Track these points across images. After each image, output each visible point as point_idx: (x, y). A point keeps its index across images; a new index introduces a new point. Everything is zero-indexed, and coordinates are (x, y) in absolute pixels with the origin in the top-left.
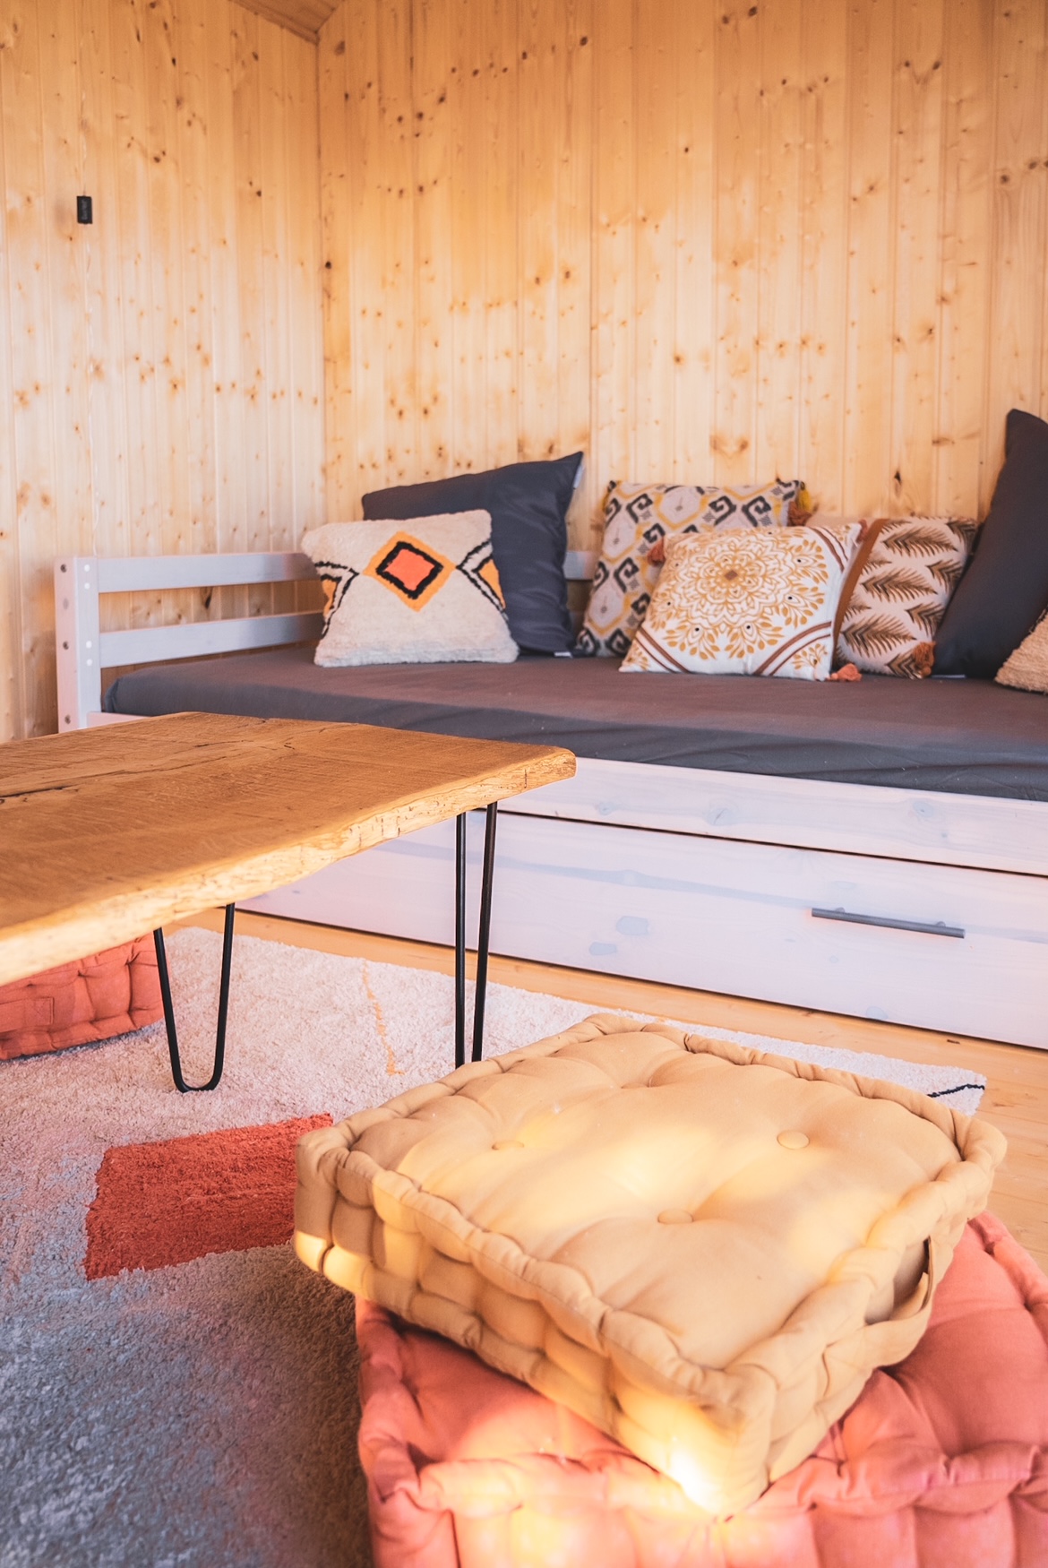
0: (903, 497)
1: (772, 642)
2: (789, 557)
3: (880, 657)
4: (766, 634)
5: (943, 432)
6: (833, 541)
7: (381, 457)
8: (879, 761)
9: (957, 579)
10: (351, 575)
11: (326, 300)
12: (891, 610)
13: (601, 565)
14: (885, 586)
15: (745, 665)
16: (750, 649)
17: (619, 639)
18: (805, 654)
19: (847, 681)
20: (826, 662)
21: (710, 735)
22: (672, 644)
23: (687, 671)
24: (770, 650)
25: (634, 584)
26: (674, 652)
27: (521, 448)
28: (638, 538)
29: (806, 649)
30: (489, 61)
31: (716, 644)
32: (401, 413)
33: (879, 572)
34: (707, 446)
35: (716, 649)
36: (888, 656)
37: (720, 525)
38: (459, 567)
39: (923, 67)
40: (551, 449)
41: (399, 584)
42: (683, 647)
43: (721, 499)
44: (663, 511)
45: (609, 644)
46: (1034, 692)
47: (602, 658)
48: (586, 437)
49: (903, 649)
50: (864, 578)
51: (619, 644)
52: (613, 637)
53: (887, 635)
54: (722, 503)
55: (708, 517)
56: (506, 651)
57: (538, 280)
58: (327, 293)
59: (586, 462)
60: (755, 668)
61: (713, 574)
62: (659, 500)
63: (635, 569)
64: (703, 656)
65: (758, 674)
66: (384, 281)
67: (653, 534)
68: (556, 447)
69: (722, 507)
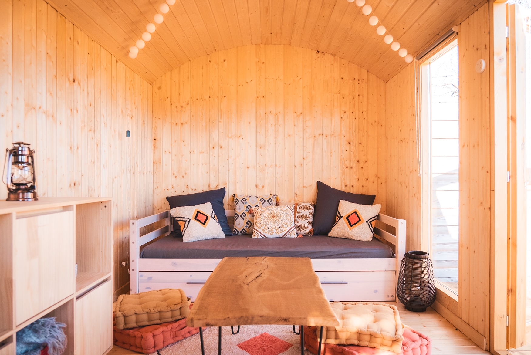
0: (297, 198)
1: (285, 231)
2: (284, 213)
3: (303, 232)
4: (284, 229)
5: (305, 185)
6: (291, 208)
7: (170, 187)
8: (331, 254)
9: (314, 215)
10: (189, 220)
11: (154, 148)
12: (304, 222)
13: (236, 214)
14: (302, 217)
15: (280, 235)
16: (281, 232)
17: (244, 231)
18: (292, 232)
19: (301, 238)
20: (296, 235)
21: (299, 252)
22: (264, 232)
23: (267, 238)
24: (285, 232)
25: (246, 218)
26: (264, 234)
27: (209, 186)
28: (245, 208)
29: (292, 231)
30: (201, 97)
31: (273, 231)
32: (176, 177)
33: (300, 214)
34: (255, 187)
35: (273, 233)
36: (305, 232)
37: (263, 205)
38: (211, 217)
39: (299, 113)
40: (217, 187)
41: (201, 222)
42: (266, 233)
43: (262, 199)
44: (249, 202)
45: (241, 232)
46: (336, 238)
47: (239, 235)
48: (226, 184)
49: (308, 230)
50: (297, 216)
51: (244, 232)
52: (242, 230)
53: (304, 227)
54: (262, 200)
55: (260, 203)
56: (223, 235)
57: (213, 148)
58: (154, 146)
59: (227, 190)
60: (282, 236)
61: (270, 216)
62: (248, 199)
63: (245, 215)
64: (271, 234)
65: (282, 237)
66: (171, 145)
67: (248, 207)
68: (218, 186)
69: (263, 201)
